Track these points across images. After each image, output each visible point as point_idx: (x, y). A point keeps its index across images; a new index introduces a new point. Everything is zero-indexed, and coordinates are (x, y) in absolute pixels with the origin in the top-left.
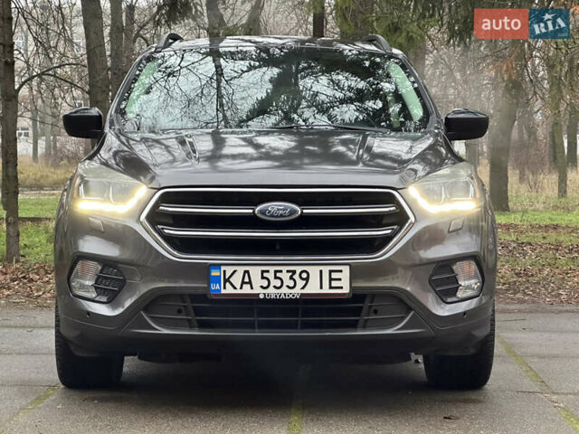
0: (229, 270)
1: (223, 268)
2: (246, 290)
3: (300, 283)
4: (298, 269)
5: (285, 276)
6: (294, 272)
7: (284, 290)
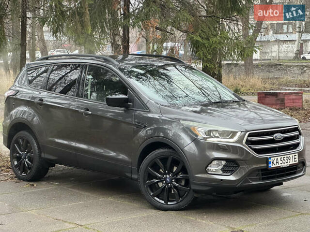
0: (273, 159)
1: (272, 158)
2: (277, 165)
3: (289, 161)
4: (288, 156)
5: (285, 159)
6: (287, 157)
7: (286, 164)
